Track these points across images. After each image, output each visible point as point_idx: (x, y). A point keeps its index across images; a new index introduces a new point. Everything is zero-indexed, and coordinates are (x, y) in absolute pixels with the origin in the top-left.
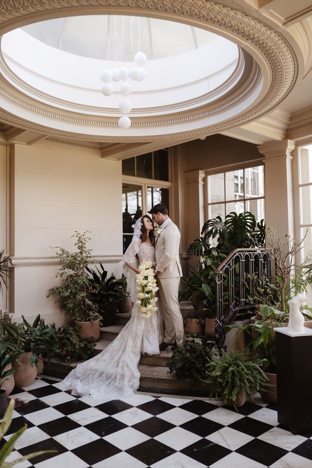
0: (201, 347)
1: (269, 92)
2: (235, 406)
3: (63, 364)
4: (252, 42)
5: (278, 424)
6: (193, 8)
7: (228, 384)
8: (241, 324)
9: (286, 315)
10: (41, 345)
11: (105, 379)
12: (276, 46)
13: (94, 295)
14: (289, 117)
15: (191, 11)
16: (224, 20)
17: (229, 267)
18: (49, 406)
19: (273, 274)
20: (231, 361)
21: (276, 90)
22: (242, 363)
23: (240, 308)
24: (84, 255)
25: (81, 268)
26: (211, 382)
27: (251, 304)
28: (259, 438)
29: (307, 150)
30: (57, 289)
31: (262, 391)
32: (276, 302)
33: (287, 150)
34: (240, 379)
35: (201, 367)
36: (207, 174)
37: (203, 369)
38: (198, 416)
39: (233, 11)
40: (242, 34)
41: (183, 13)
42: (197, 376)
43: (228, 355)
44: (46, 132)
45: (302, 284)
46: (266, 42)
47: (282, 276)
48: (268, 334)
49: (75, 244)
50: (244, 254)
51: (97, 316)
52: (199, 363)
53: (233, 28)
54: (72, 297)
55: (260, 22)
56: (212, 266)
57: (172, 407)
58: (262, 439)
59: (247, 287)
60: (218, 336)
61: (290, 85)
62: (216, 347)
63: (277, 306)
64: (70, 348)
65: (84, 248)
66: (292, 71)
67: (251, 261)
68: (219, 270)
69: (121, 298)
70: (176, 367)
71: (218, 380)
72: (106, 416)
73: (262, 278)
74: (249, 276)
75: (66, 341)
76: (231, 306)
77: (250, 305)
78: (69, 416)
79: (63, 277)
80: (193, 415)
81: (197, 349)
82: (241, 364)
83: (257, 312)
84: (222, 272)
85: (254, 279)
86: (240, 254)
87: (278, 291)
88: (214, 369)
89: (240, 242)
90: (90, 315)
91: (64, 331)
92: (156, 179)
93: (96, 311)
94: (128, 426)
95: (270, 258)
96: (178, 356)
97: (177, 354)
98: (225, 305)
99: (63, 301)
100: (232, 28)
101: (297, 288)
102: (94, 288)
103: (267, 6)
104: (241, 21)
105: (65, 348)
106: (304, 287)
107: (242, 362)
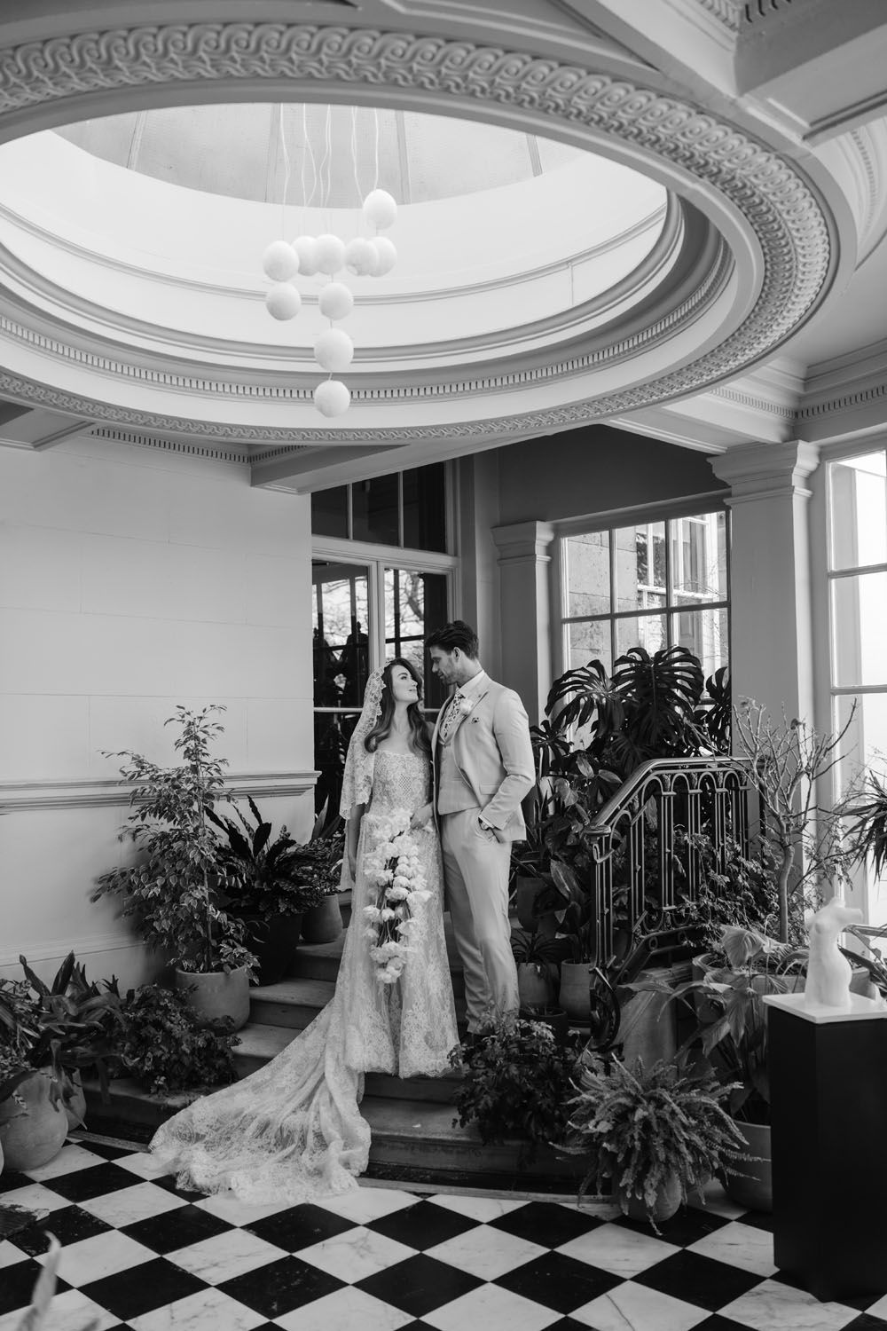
0: (550, 1048)
1: (752, 316)
2: (652, 1221)
3: (144, 1097)
4: (713, 183)
5: (777, 1270)
6: (550, 91)
7: (633, 1158)
8: (662, 977)
9: (793, 952)
10: (81, 1045)
11: (275, 1145)
12: (779, 194)
13: (232, 891)
14: (802, 377)
15: (542, 97)
16: (637, 124)
17: (629, 814)
18: (106, 1228)
19: (753, 830)
20: (640, 1088)
21: (774, 311)
22: (671, 1097)
23: (661, 932)
24: (203, 773)
25: (195, 813)
26: (583, 1152)
27: (691, 920)
28: (723, 1312)
29: (851, 471)
30: (123, 874)
31: (728, 1174)
32: (762, 911)
33: (795, 470)
34: (667, 1144)
35: (552, 1105)
36: (559, 532)
37: (557, 1113)
38: (547, 1250)
39: (665, 100)
40: (685, 161)
41: (520, 104)
42: (540, 1133)
43: (630, 1071)
44: (93, 415)
45: (836, 862)
46: (752, 182)
47: (782, 840)
48: (744, 1011)
49: (178, 744)
50: (673, 775)
51: (243, 955)
52: (545, 1096)
53: (660, 146)
54: (167, 899)
55: (738, 130)
56: (579, 806)
57: (467, 1224)
58: (731, 1315)
59: (681, 869)
60: (598, 1016)
61: (814, 296)
62: (594, 1047)
63: (767, 922)
64: (163, 1052)
65: (203, 754)
66: (820, 259)
67: (691, 796)
68: (602, 824)
69: (312, 900)
70: (480, 1107)
71: (605, 1145)
72: (278, 1254)
73: (723, 842)
74: (686, 838)
75: (152, 1030)
76: (636, 928)
77: (689, 923)
78: (170, 1257)
79: (139, 839)
80: (532, 1247)
81: (538, 1053)
82: (670, 1100)
83: (710, 942)
84: (612, 827)
85: (700, 846)
86: (660, 776)
87: (769, 879)
88: (592, 1115)
89: (658, 735)
90: (222, 953)
91: (144, 998)
92: (408, 545)
93: (238, 941)
94: (345, 1285)
95: (746, 784)
96: (486, 1074)
97: (480, 1069)
98: (618, 924)
99: (140, 910)
100: (657, 146)
101: (824, 874)
102: (232, 871)
103: (760, 88)
104: (684, 128)
105: (149, 1053)
106: (842, 869)
107: (671, 1092)
